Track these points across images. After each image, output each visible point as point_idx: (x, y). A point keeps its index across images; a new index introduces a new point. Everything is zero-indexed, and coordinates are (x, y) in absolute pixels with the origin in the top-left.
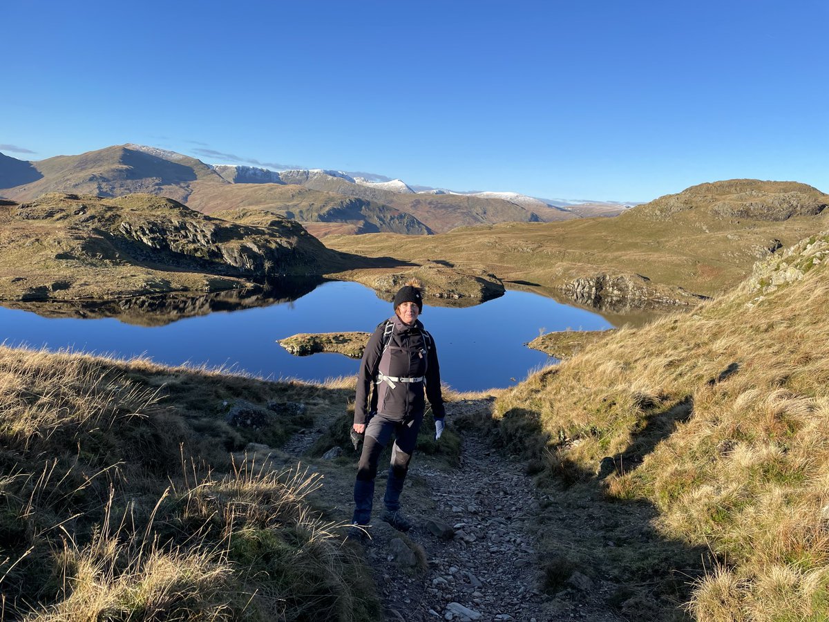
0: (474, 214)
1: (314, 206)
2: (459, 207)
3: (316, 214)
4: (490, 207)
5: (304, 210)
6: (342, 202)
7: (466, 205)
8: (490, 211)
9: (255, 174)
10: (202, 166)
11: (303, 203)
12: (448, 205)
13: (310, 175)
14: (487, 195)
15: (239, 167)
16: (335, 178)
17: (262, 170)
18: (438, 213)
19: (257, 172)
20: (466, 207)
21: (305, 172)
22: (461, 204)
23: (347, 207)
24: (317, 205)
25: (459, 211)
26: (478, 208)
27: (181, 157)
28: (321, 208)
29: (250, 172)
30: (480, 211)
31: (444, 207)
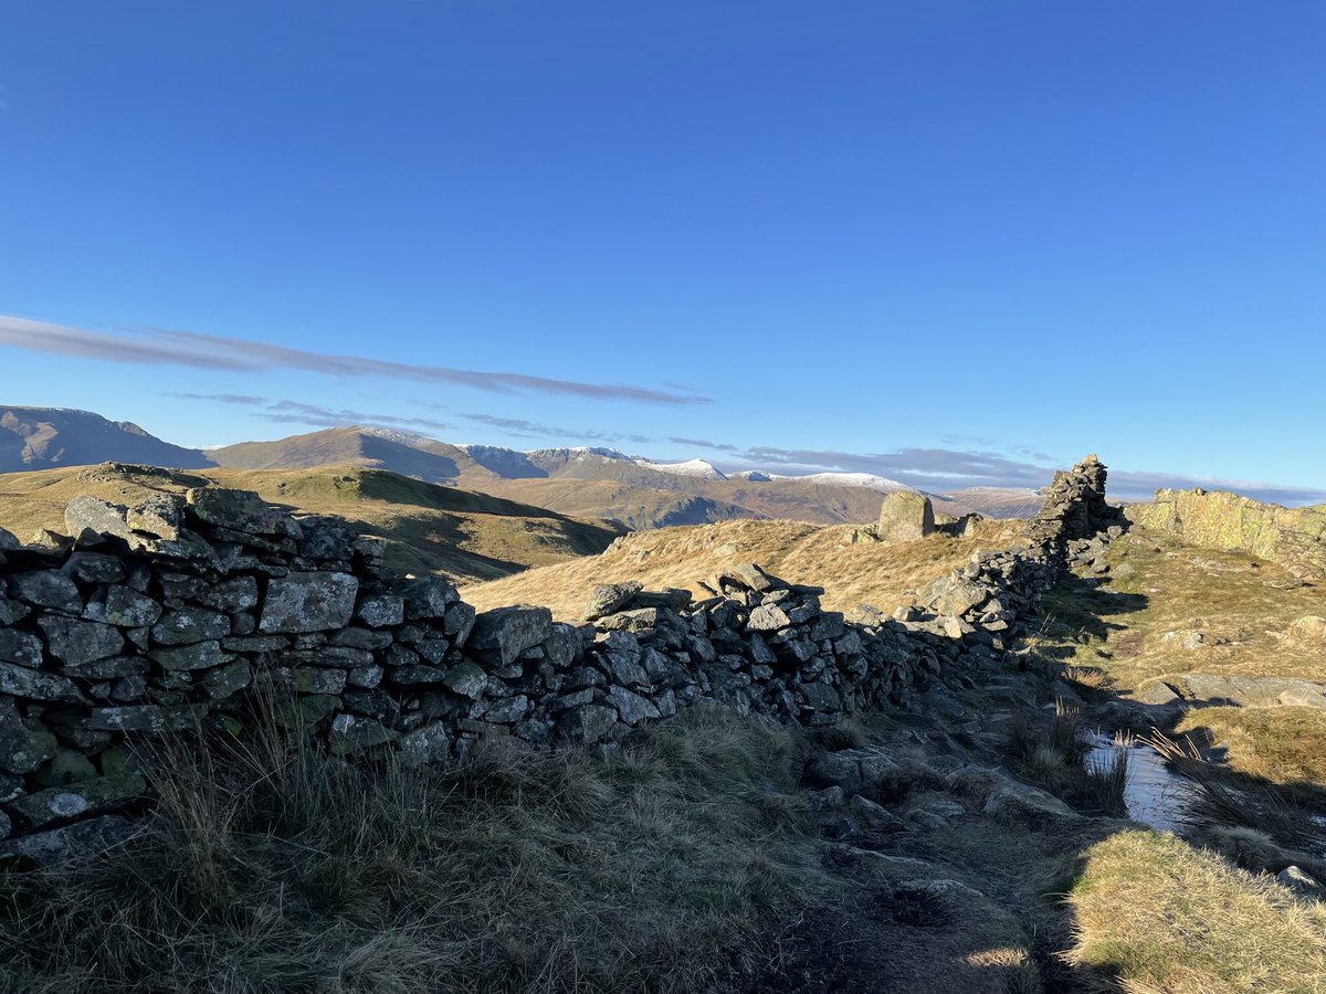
0: (831, 510)
1: (645, 511)
2: (806, 501)
3: (651, 522)
4: (851, 500)
5: (634, 515)
6: (679, 504)
7: (816, 496)
8: (853, 505)
9: (492, 456)
10: (459, 455)
11: (630, 507)
12: (788, 497)
13: (570, 456)
14: (827, 479)
15: (471, 447)
16: (615, 461)
17: (502, 450)
18: (777, 509)
19: (496, 453)
20: (816, 500)
21: (563, 451)
22: (809, 496)
23: (687, 509)
24: (649, 508)
25: (807, 505)
26: (834, 500)
27: (429, 442)
28: (655, 513)
29: (487, 454)
30: (838, 506)
31: (782, 500)
